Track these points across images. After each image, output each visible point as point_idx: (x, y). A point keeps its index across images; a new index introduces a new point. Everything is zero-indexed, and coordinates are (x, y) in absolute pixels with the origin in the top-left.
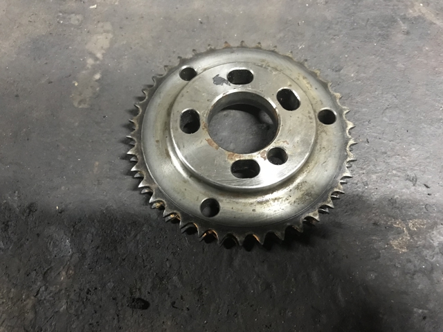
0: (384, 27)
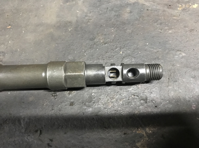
0: (117, 11)
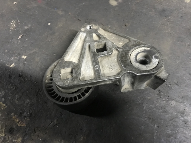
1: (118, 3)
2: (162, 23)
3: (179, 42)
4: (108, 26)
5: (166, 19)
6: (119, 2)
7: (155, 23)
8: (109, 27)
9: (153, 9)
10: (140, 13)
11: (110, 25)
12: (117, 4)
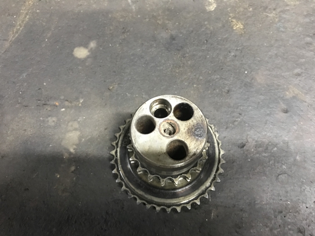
1: (89, 51)
2: (173, 64)
3: (209, 92)
4: (79, 101)
5: (179, 54)
6: (91, 49)
7: (162, 68)
8: (81, 102)
9: (153, 43)
10: (132, 57)
11: (82, 98)
12: (88, 54)
